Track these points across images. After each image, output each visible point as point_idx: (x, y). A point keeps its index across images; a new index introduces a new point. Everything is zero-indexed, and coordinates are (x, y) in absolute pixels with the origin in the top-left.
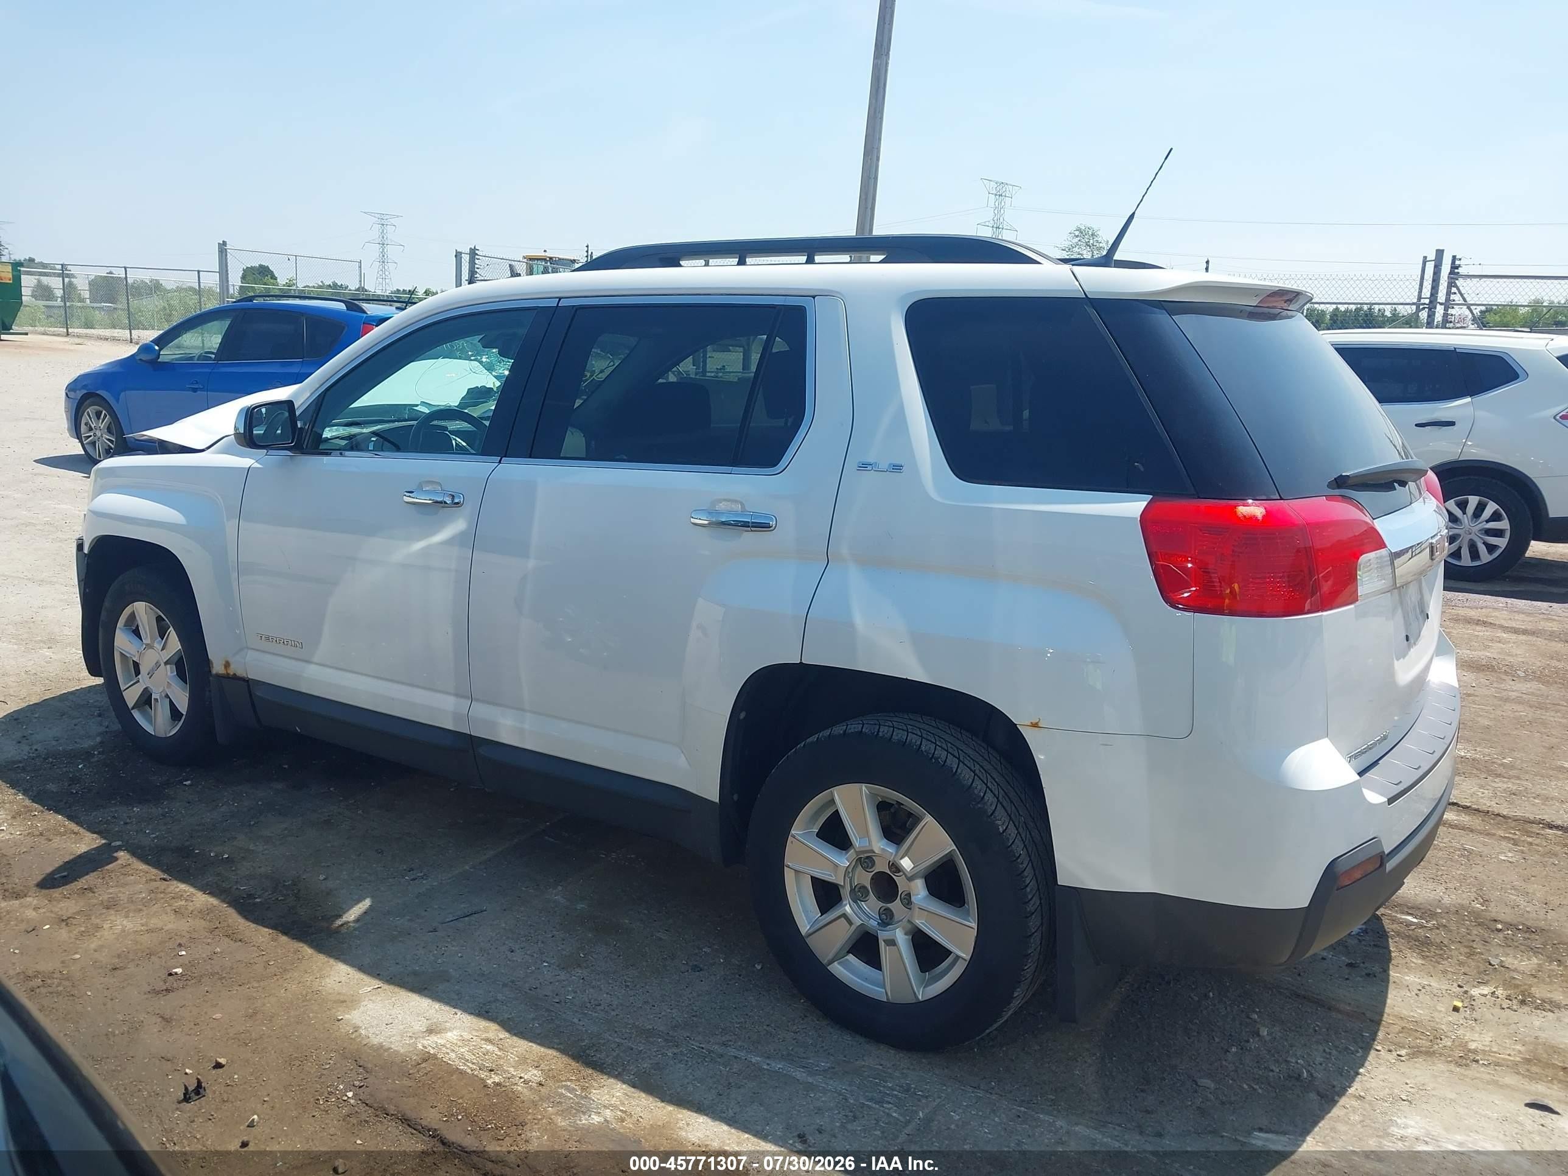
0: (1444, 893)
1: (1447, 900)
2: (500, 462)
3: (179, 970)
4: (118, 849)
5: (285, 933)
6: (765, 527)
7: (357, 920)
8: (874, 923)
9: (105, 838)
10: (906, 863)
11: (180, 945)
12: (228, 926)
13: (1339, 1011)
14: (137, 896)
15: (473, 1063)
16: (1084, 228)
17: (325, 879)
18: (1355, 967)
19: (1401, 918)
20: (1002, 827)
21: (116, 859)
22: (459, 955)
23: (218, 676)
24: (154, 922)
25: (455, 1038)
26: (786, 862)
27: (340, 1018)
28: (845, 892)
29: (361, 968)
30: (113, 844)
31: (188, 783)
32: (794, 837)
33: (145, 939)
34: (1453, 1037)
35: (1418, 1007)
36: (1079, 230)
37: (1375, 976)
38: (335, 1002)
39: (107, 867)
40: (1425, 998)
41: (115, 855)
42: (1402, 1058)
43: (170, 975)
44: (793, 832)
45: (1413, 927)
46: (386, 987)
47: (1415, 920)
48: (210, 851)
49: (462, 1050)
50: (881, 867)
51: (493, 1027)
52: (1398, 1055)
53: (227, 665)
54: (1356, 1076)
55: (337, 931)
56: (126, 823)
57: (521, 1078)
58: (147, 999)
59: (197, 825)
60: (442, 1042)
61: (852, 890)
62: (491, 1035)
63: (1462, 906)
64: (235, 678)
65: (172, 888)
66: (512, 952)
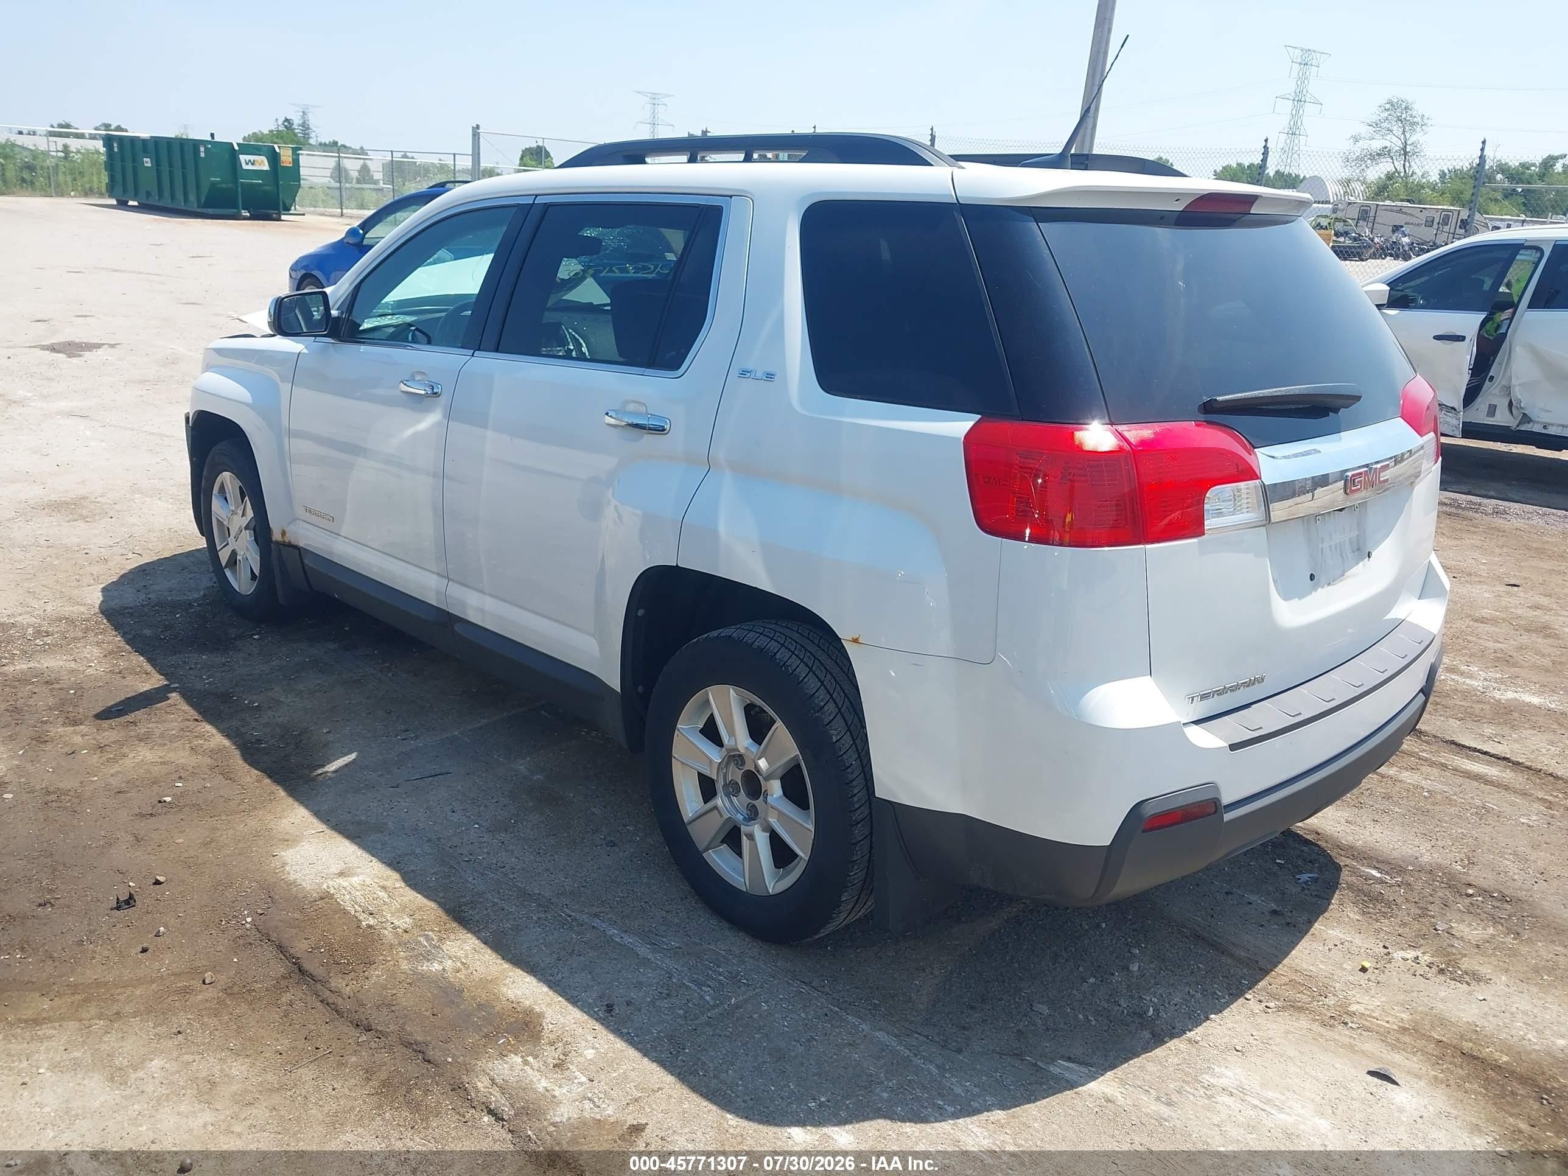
0: (1427, 850)
1: (1426, 858)
2: (473, 355)
3: (168, 799)
4: (174, 690)
5: (270, 777)
6: (661, 430)
7: (334, 772)
8: (740, 817)
9: (168, 680)
10: (763, 763)
11: (180, 778)
12: (228, 765)
13: (1232, 956)
14: (168, 732)
15: (360, 906)
16: (1396, 101)
17: (328, 732)
18: (1279, 915)
19: (1364, 871)
20: (836, 738)
21: (168, 699)
22: (405, 810)
23: (277, 542)
24: (171, 756)
25: (358, 882)
26: (674, 754)
27: (275, 854)
28: (719, 787)
29: (317, 814)
30: (172, 686)
31: (256, 637)
32: (679, 730)
33: (156, 770)
34: (1340, 997)
35: (1322, 962)
36: (1390, 102)
37: (1295, 926)
38: (280, 840)
39: (156, 706)
40: (1336, 955)
41: (169, 695)
42: (1269, 1010)
43: (160, 802)
44: (679, 726)
45: (1372, 882)
46: (328, 831)
47: (1378, 875)
48: (245, 699)
49: (357, 893)
50: (749, 766)
51: (396, 876)
52: (1266, 1007)
53: (284, 533)
54: (1205, 1021)
55: (314, 779)
56: (191, 669)
57: (392, 923)
58: (131, 820)
59: (247, 675)
60: (345, 884)
61: (725, 786)
62: (388, 884)
63: (1440, 867)
64: (290, 545)
65: (199, 728)
66: (453, 812)
